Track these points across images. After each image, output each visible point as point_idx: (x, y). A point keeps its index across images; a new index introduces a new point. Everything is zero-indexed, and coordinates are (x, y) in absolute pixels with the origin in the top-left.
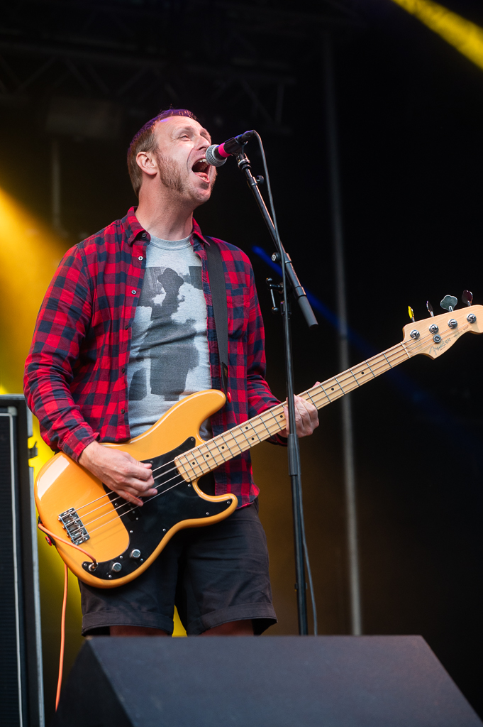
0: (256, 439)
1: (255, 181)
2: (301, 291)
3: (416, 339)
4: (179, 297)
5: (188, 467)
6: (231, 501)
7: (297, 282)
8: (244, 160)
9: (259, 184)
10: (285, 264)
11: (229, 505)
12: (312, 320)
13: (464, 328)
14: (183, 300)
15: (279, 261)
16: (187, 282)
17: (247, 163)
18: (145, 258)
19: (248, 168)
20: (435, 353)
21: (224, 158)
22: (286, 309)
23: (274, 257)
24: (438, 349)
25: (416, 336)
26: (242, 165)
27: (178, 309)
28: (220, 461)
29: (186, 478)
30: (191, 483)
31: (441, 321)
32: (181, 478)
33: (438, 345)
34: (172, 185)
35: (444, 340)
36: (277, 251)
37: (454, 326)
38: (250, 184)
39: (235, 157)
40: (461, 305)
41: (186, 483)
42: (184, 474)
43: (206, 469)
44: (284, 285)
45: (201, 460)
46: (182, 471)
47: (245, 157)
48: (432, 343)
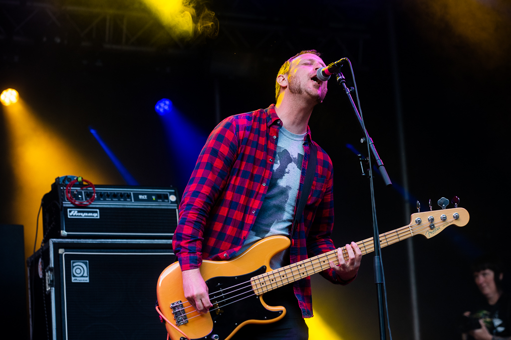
0: (305, 274)
1: (348, 91)
2: (380, 162)
3: (419, 224)
4: (287, 170)
5: (259, 286)
6: (282, 311)
7: (377, 157)
8: (341, 77)
9: (351, 93)
10: (369, 145)
11: (281, 314)
12: (388, 182)
13: (451, 221)
14: (288, 173)
15: (365, 142)
16: (294, 162)
17: (343, 79)
18: (277, 138)
19: (344, 82)
20: (429, 235)
21: (328, 76)
22: (371, 174)
23: (362, 141)
24: (431, 233)
25: (419, 222)
26: (340, 80)
27: (284, 177)
28: (280, 285)
29: (256, 293)
30: (259, 296)
31: (437, 215)
32: (253, 292)
33: (432, 231)
34: (295, 91)
35: (436, 228)
36: (364, 136)
37: (444, 219)
38: (346, 92)
39: (335, 75)
40: (451, 206)
41: (256, 296)
42: (255, 290)
43: (270, 288)
44: (369, 159)
45: (268, 283)
46: (254, 288)
47: (341, 76)
48: (429, 228)
